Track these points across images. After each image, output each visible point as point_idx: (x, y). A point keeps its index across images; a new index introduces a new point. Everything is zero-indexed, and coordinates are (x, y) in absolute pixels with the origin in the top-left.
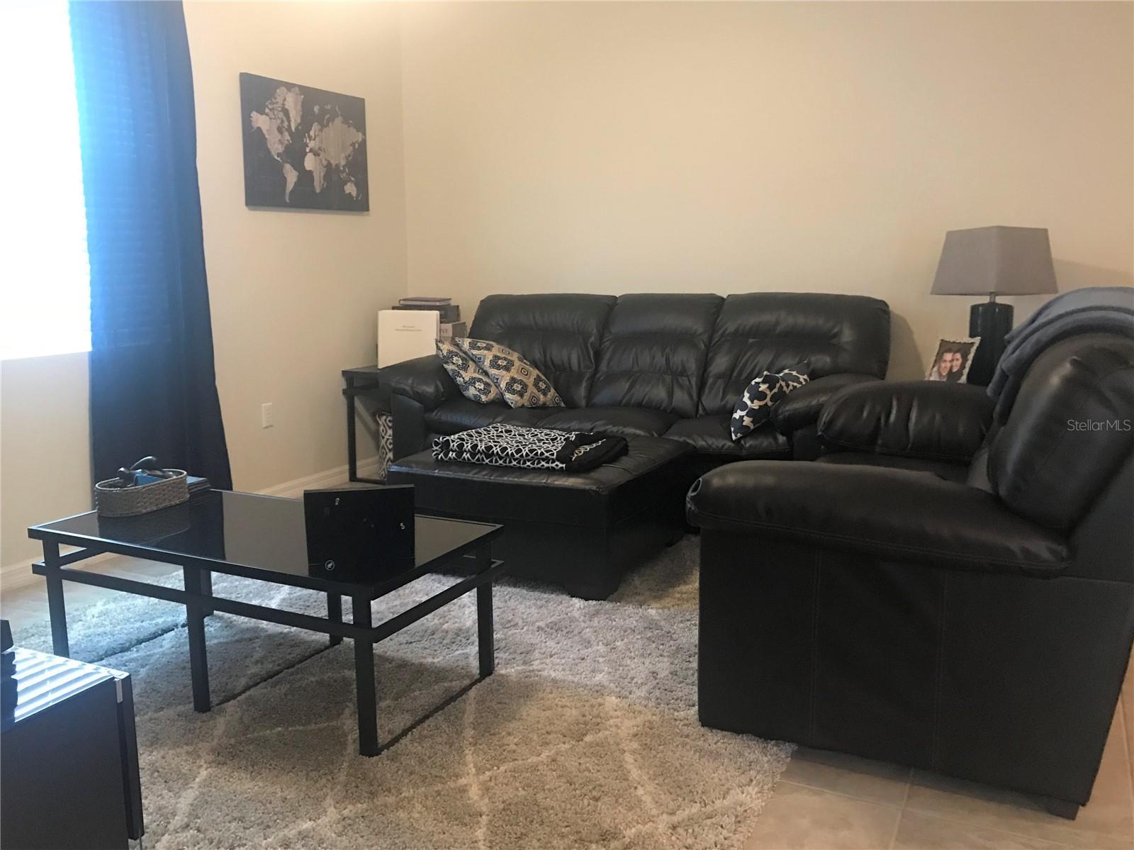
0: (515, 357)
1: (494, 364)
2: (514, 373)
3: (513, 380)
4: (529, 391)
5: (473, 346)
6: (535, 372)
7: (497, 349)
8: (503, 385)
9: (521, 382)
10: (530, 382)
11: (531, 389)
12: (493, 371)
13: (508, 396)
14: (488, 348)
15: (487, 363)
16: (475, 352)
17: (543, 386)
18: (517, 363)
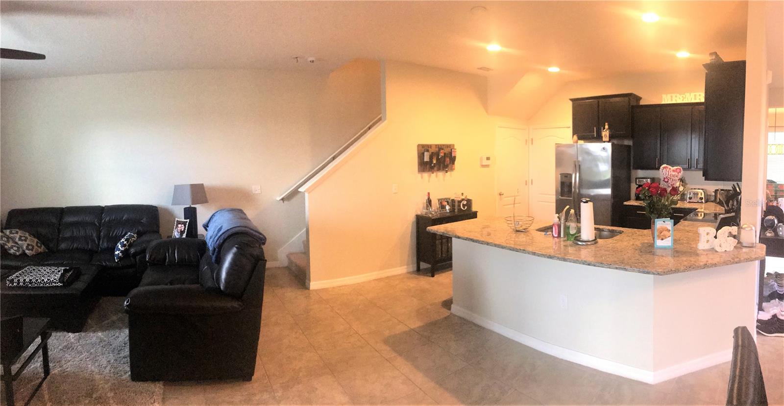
0: (27, 235)
1: (20, 239)
2: (28, 242)
3: (28, 245)
4: (35, 248)
5: (11, 233)
6: (36, 240)
7: (20, 233)
8: (25, 248)
9: (32, 245)
10: (34, 244)
11: (36, 247)
12: (20, 242)
13: (27, 252)
14: (17, 233)
15: (17, 240)
16: (12, 235)
17: (39, 245)
18: (29, 238)
